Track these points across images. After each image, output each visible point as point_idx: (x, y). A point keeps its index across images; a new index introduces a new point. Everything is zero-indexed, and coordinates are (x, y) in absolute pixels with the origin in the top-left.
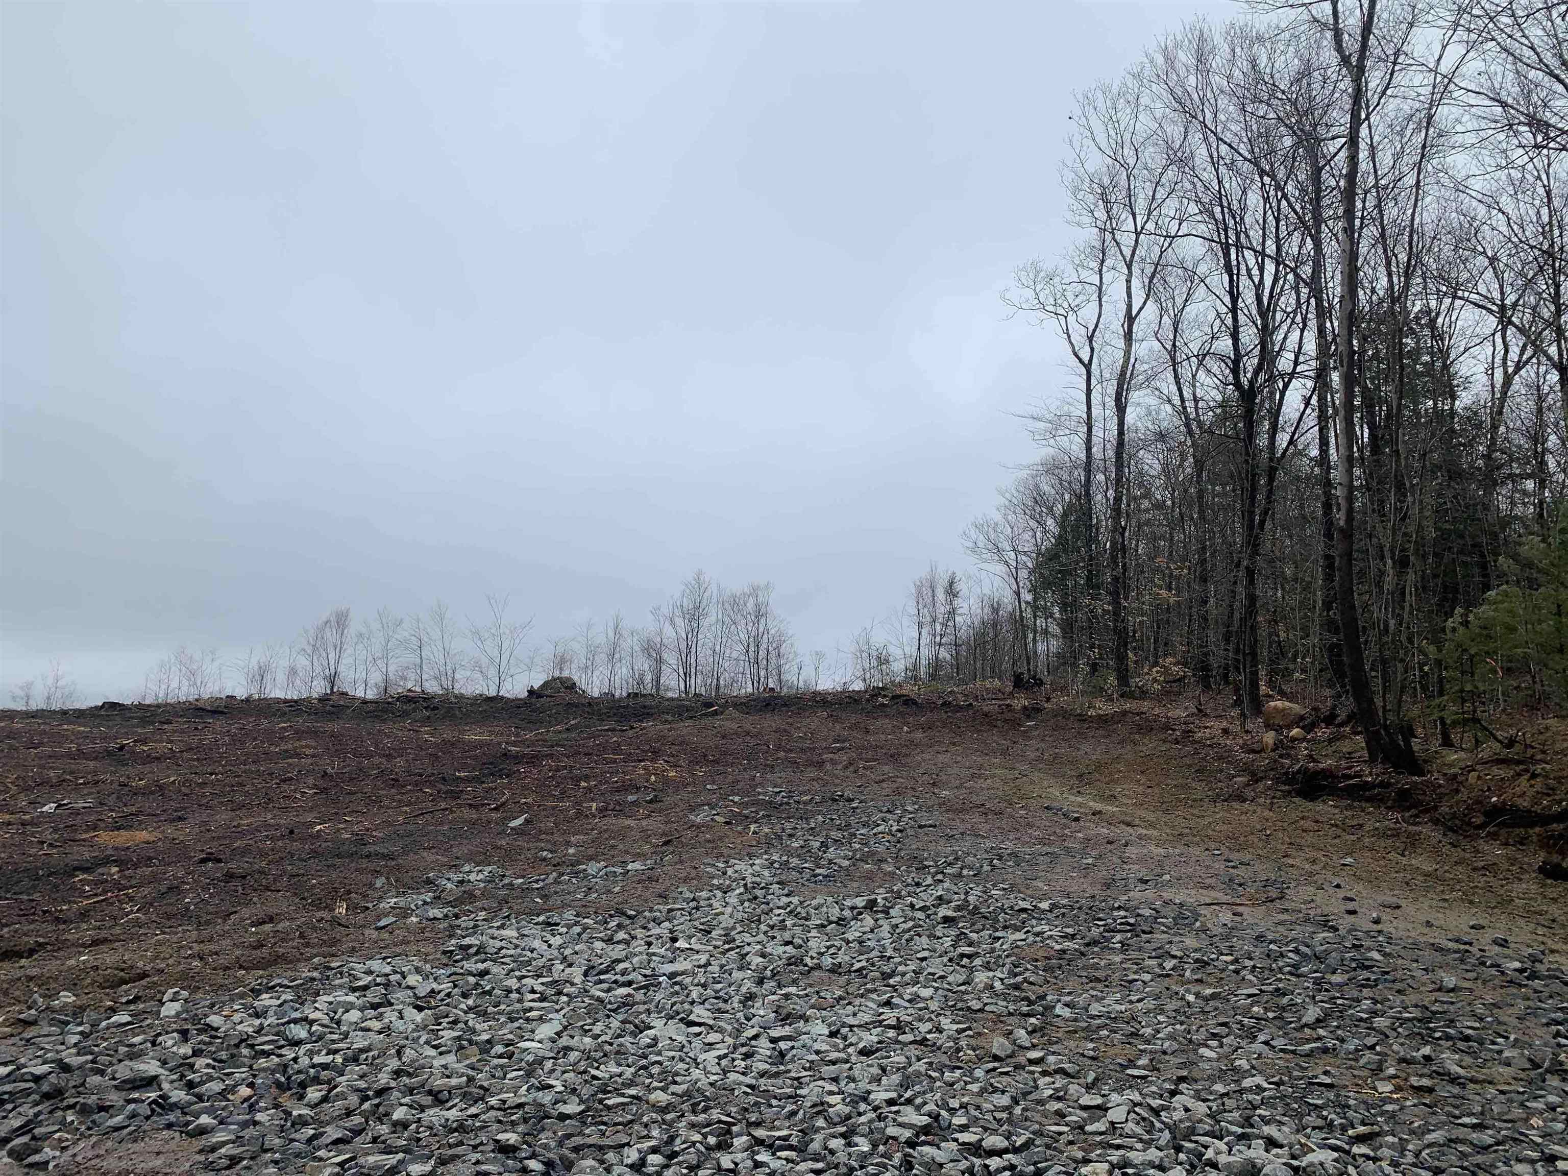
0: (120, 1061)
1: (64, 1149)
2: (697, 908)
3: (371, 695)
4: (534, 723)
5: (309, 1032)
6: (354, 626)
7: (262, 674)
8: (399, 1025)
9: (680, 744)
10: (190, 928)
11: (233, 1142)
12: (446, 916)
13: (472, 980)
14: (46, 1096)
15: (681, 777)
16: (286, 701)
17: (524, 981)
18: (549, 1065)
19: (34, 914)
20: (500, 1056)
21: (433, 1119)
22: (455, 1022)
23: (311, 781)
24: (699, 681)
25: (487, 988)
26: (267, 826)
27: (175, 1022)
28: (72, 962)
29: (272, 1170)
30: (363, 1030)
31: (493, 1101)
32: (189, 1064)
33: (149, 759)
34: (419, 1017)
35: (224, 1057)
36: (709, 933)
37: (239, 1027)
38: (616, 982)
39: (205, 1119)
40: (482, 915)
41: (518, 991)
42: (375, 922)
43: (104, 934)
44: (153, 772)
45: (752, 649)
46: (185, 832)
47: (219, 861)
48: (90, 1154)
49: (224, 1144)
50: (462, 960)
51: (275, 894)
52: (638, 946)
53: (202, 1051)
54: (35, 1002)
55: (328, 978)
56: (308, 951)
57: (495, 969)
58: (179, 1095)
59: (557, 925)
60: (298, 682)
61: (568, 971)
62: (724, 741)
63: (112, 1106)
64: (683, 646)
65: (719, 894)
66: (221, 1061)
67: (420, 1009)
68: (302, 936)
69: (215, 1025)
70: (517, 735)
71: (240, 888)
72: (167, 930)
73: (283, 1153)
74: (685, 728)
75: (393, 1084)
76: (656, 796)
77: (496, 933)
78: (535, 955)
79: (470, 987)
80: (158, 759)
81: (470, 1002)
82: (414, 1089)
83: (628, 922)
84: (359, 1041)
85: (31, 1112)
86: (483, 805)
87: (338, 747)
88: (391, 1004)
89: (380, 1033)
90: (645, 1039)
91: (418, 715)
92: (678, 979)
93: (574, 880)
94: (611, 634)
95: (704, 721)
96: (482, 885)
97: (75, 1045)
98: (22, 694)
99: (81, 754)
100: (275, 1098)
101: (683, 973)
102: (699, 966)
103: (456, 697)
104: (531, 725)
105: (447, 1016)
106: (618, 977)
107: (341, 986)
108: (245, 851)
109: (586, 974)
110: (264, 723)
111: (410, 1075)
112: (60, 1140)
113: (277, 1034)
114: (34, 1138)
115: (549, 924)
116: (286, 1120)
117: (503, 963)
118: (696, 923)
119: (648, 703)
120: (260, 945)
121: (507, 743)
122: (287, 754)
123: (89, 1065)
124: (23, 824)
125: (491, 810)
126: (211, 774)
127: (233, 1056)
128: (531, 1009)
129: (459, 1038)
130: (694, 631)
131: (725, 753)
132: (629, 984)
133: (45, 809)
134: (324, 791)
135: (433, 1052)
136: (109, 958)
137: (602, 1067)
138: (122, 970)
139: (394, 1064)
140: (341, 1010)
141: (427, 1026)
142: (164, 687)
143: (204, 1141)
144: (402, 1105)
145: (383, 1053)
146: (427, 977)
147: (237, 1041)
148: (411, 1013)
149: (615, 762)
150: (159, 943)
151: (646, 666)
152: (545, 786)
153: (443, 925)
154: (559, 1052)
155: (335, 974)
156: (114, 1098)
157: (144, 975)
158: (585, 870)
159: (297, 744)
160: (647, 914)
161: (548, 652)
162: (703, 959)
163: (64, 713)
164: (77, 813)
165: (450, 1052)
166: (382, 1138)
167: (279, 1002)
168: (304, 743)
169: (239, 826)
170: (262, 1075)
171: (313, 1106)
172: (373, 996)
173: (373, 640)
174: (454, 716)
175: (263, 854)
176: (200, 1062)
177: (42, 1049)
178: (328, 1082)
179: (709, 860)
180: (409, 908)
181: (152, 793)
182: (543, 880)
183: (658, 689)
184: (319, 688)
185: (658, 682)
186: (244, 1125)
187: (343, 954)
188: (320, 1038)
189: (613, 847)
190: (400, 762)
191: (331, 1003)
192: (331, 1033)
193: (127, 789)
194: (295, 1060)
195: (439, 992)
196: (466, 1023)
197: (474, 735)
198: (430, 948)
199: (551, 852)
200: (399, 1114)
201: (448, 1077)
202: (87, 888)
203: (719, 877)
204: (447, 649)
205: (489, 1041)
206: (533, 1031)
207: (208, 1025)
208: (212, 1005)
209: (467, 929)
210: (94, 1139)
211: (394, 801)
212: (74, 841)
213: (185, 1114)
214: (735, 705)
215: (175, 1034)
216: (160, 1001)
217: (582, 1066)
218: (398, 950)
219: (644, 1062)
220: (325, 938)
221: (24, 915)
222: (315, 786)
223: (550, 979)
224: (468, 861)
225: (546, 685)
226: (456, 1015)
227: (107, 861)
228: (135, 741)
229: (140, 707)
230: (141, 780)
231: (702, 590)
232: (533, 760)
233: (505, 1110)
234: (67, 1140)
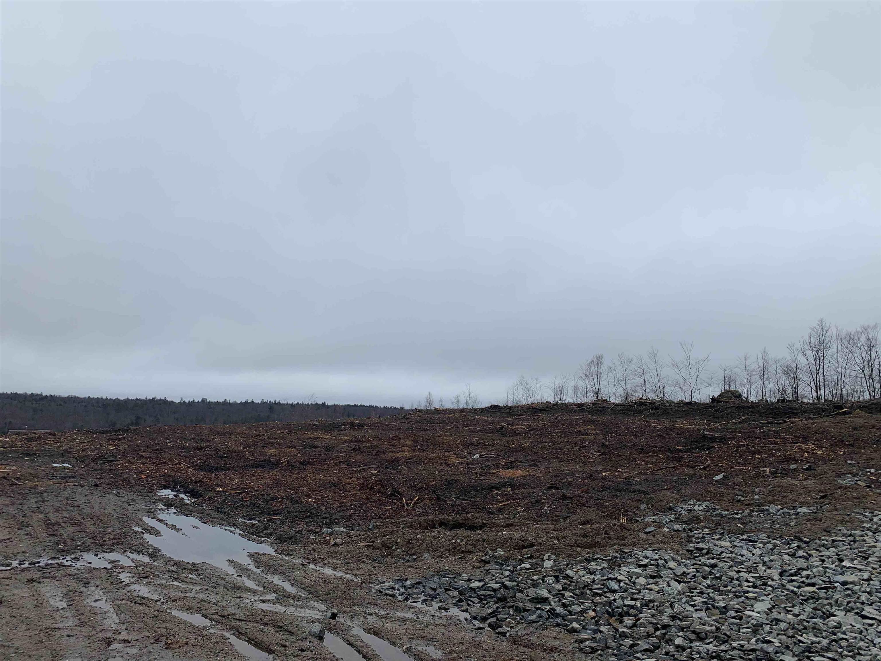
0: (529, 587)
1: (512, 627)
2: (855, 541)
3: (618, 401)
4: (716, 418)
5: (619, 586)
6: (606, 363)
7: (561, 390)
8: (668, 589)
9: (823, 432)
10: (548, 523)
11: (591, 640)
12: (684, 530)
13: (708, 569)
14: (500, 600)
15: (827, 454)
16: (575, 405)
17: (741, 574)
18: (767, 628)
19: (478, 508)
20: (734, 618)
21: (700, 648)
22: (702, 593)
23: (596, 449)
24: (826, 391)
25: (718, 575)
26: (578, 472)
27: (551, 571)
28: (500, 534)
29: (613, 659)
30: (647, 589)
31: (735, 644)
32: (562, 594)
33: (515, 434)
34: (680, 587)
35: (578, 593)
36: (867, 558)
37: (583, 578)
38: (803, 582)
39: (575, 625)
40: (706, 531)
41: (737, 579)
42: (643, 529)
43: (511, 522)
44: (517, 440)
45: (867, 369)
46: (538, 472)
47: (558, 489)
48: (524, 633)
49: (588, 639)
50: (699, 556)
51: (588, 509)
52: (815, 561)
53: (567, 588)
54: (487, 552)
55: (624, 558)
56: (611, 542)
57: (721, 564)
58: (559, 610)
59: (756, 542)
60: (579, 394)
61: (768, 571)
62: (856, 432)
63: (529, 610)
64: (813, 369)
65: (870, 534)
66: (576, 595)
67: (679, 582)
68: (606, 533)
69: (571, 576)
70: (708, 425)
71: (570, 504)
72: (539, 523)
73: (618, 651)
74: (825, 422)
75: (671, 623)
76: (810, 466)
77: (717, 543)
78: (744, 559)
79: (707, 573)
80: (519, 434)
81: (709, 582)
82: (684, 628)
83: (805, 545)
84: (648, 597)
85: (495, 606)
86: (696, 466)
87: (607, 430)
88: (662, 577)
89: (659, 593)
90: (832, 622)
91: (647, 412)
92: (848, 586)
93: (761, 515)
94: (761, 363)
95: (838, 418)
96: (703, 513)
97: (508, 576)
98: (455, 401)
99: (485, 431)
100: (607, 620)
101: (851, 583)
102: (863, 580)
103: (668, 402)
104: (715, 420)
105: (695, 589)
106: (804, 579)
107: (632, 563)
108: (570, 484)
109: (781, 574)
110: (566, 416)
111: (680, 620)
112: (509, 622)
113: (603, 585)
114: (497, 619)
115: (751, 541)
116: (616, 633)
117: (725, 561)
118: (856, 551)
119: (793, 406)
120: (585, 536)
121: (704, 430)
122: (581, 433)
123: (516, 587)
124: (467, 464)
125: (701, 469)
126: (546, 443)
127: (582, 593)
128: (748, 592)
129: (706, 603)
130: (820, 359)
131: (857, 439)
132: (813, 585)
133: (475, 457)
134: (604, 454)
135: (692, 609)
136: (516, 534)
137: (804, 635)
138: (523, 541)
139: (669, 612)
140: (634, 577)
141: (684, 593)
142: (515, 397)
143: (576, 636)
144: (679, 636)
145: (662, 605)
146: (679, 564)
147: (583, 586)
148: (674, 584)
149: (776, 443)
150: (536, 529)
151: (788, 383)
152: (733, 456)
153: (684, 535)
154: (772, 621)
155: (628, 556)
156: (530, 606)
157: (532, 545)
158: (768, 510)
159: (585, 428)
160: (817, 541)
161: (721, 375)
162: (866, 576)
163: (475, 410)
164: (488, 459)
165: (701, 610)
166: (671, 654)
167: (600, 568)
168: (588, 427)
169: (563, 471)
170: (599, 606)
171: (630, 628)
172: (651, 570)
173: (617, 371)
174: (668, 413)
175: (578, 486)
176: (567, 594)
177: (494, 576)
178: (635, 616)
179: (857, 510)
180: (662, 523)
181: (520, 451)
182: (741, 514)
183: (797, 398)
184: (590, 398)
185: (796, 392)
186: (595, 631)
187: (629, 545)
188: (626, 591)
189: (785, 497)
190: (642, 439)
191: (628, 572)
192: (632, 589)
193: (508, 448)
194: (615, 600)
195: (689, 574)
196: (708, 594)
197: (683, 424)
198: (678, 547)
199: (743, 496)
200: (678, 641)
201: (703, 625)
202: (499, 498)
203: (867, 522)
204: (659, 375)
205: (724, 607)
206: (752, 606)
207: (567, 575)
208: (567, 565)
209: (699, 538)
210: (524, 625)
211: (643, 461)
212: (490, 473)
213: (565, 620)
214: (859, 408)
215: (552, 577)
216: (542, 559)
217: (791, 632)
218: (660, 546)
219: (834, 637)
220: (619, 535)
221: (474, 509)
222: (599, 451)
223: (758, 575)
224: (693, 498)
225: (722, 395)
226: (701, 589)
227: (505, 485)
228: (508, 425)
229: (507, 407)
230: (513, 444)
231: (824, 332)
232: (723, 440)
233: (744, 651)
234: (513, 623)
